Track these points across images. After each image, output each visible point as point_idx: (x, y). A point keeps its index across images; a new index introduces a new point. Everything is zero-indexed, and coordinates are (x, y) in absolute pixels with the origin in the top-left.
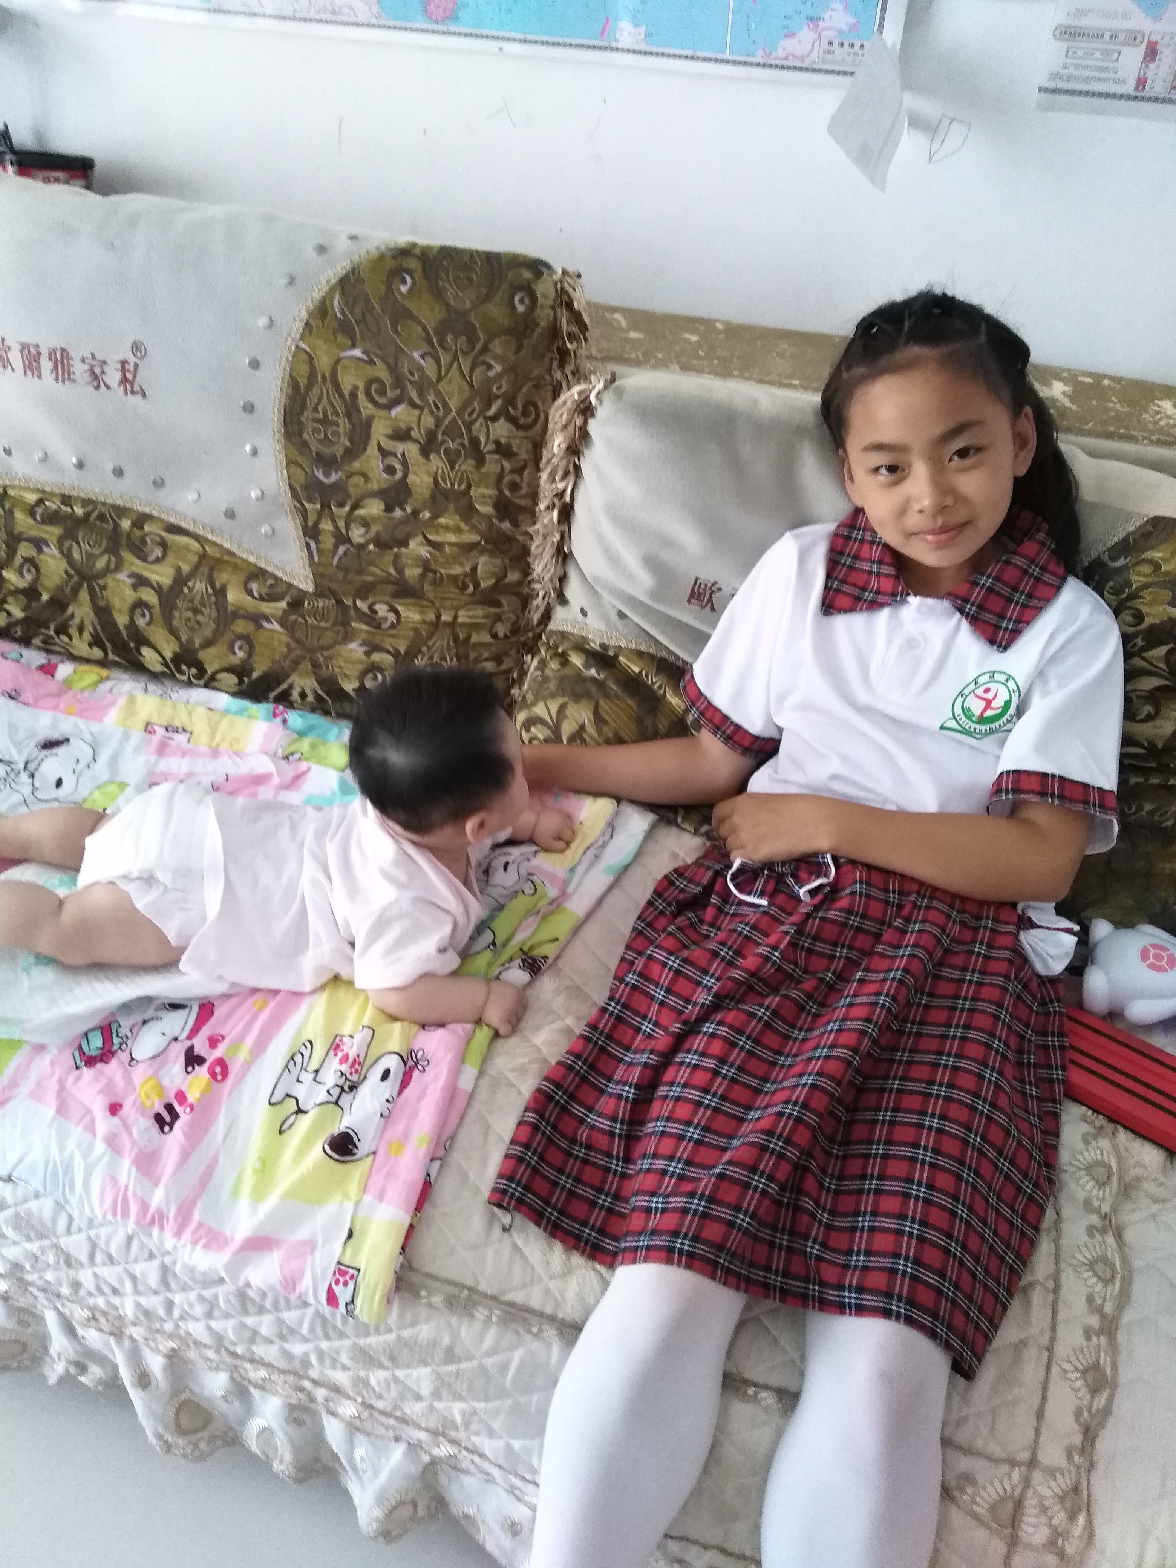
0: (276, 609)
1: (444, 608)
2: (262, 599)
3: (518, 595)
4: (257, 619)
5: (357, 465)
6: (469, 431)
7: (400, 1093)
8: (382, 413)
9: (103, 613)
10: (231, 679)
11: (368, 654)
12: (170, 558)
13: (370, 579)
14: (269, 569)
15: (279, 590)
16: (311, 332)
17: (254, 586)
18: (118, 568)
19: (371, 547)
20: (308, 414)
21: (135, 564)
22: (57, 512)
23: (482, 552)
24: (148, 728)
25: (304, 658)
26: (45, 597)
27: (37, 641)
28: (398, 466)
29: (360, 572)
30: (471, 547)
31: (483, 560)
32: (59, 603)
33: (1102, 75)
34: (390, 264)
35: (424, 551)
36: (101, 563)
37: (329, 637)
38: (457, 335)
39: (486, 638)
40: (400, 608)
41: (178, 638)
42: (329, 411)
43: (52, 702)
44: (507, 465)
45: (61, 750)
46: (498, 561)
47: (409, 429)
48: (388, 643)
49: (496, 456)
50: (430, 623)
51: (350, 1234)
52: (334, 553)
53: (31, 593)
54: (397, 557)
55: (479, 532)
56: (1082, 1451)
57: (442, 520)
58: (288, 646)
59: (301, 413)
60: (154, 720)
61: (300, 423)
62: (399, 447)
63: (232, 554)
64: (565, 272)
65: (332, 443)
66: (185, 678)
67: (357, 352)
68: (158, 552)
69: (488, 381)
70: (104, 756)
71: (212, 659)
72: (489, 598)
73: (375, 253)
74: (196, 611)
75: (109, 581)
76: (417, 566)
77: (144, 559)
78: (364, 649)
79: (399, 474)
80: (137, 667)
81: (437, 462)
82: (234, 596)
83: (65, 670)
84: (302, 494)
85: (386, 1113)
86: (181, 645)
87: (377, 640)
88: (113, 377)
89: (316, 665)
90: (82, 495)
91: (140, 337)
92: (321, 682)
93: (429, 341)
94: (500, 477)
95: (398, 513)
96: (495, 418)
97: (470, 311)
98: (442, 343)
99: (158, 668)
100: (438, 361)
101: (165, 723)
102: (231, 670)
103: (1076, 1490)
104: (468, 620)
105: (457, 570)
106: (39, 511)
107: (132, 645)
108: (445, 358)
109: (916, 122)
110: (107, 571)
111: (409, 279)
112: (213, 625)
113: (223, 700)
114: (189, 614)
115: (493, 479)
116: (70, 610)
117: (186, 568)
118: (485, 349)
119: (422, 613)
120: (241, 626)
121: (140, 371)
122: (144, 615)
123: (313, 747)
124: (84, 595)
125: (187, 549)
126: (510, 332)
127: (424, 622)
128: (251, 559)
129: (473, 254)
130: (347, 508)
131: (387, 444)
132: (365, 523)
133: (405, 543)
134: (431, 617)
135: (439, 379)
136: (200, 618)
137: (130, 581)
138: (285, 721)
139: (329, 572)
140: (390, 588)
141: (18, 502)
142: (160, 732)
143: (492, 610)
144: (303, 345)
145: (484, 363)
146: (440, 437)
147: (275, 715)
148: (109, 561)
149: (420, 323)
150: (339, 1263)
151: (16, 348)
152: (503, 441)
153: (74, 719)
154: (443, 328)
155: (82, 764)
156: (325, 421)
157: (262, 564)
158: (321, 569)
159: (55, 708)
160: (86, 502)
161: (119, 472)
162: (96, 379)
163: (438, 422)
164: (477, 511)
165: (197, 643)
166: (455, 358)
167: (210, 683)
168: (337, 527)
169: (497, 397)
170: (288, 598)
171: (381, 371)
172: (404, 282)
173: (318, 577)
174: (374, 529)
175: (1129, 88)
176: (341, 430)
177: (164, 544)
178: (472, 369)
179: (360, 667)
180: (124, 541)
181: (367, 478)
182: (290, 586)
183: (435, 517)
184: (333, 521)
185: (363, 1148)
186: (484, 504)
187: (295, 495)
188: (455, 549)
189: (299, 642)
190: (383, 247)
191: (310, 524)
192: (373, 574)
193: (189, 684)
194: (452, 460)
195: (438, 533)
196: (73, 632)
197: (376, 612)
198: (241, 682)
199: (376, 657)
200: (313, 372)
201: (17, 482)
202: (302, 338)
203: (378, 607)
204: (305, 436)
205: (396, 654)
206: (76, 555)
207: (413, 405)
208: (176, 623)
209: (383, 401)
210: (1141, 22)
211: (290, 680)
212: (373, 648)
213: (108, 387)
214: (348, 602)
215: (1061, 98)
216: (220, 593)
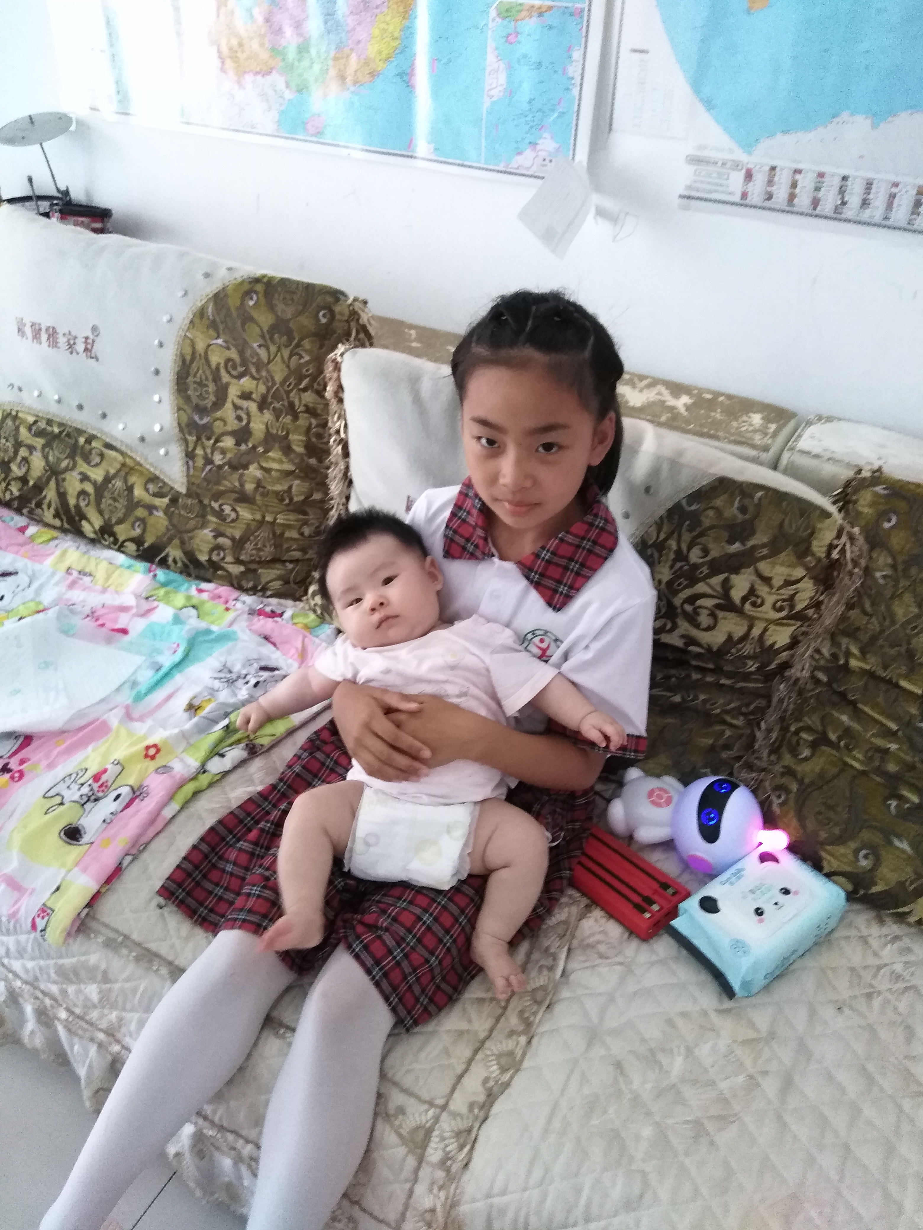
0: (162, 502)
1: (268, 511)
2: (155, 495)
3: (322, 509)
4: (151, 508)
5: (219, 414)
6: (288, 397)
7: (122, 811)
8: (234, 381)
9: (62, 496)
10: (131, 547)
11: (215, 537)
12: (104, 464)
13: (222, 488)
14: (162, 477)
15: (165, 490)
16: (193, 327)
17: (151, 487)
18: (72, 469)
19: (226, 467)
20: (190, 379)
21: (83, 467)
22: (44, 429)
23: (298, 477)
24: (68, 571)
25: (175, 536)
26: (31, 483)
27: (25, 511)
28: (244, 417)
29: (218, 483)
30: (289, 473)
31: (297, 482)
32: (39, 488)
33: (718, 188)
34: (246, 287)
35: (259, 474)
36: (64, 464)
37: (192, 523)
38: (281, 335)
39: (294, 534)
40: (238, 509)
41: (103, 516)
42: (204, 378)
43: (16, 548)
44: (314, 422)
45: (9, 579)
46: (306, 484)
47: (251, 393)
48: (229, 531)
49: (306, 415)
50: (257, 521)
51: (58, 889)
52: (203, 470)
53: (24, 480)
54: (242, 475)
55: (294, 464)
56: (482, 1107)
57: (270, 454)
58: (167, 528)
59: (187, 378)
60: (73, 567)
61: (185, 383)
62: (245, 404)
63: (140, 465)
64: (355, 300)
65: (205, 399)
66: (106, 543)
67: (220, 341)
68: (97, 459)
69: (300, 366)
70: (34, 586)
71: (122, 531)
72: (300, 508)
73: (240, 280)
74: (115, 500)
75: (67, 476)
76: (253, 483)
77: (88, 463)
78: (213, 534)
79: (244, 422)
80: (79, 533)
81: (268, 416)
82: (138, 492)
83: (32, 530)
84: (186, 430)
85: (108, 821)
86: (105, 521)
87: (222, 529)
88: (80, 347)
89: (183, 543)
90: (58, 420)
91: (96, 322)
92: (186, 553)
93: (263, 336)
94: (309, 429)
95: (243, 447)
96: (305, 390)
97: (290, 320)
98: (272, 338)
99: (92, 536)
100: (268, 349)
101: (79, 569)
102: (132, 540)
103: (469, 1131)
104: (282, 521)
105: (278, 488)
106: (34, 428)
107: (77, 518)
108: (273, 349)
109: (600, 213)
110: (67, 469)
111: (255, 297)
112: (123, 511)
113: (121, 558)
114: (111, 501)
115: (304, 429)
116: (44, 493)
117: (112, 471)
118: (298, 345)
119: (252, 514)
120: (140, 512)
121: (95, 344)
122: (84, 500)
123: (167, 593)
124: (52, 484)
125: (115, 459)
126: (315, 335)
127: (254, 520)
128: (152, 469)
129: (298, 283)
130: (212, 441)
131: (239, 402)
132: (223, 452)
133: (246, 467)
134: (258, 517)
135: (269, 362)
136: (117, 504)
137: (79, 477)
138: (155, 576)
139: (197, 481)
140: (235, 496)
141: (23, 421)
142: (75, 574)
143: (301, 517)
144: (188, 334)
145: (297, 354)
146: (269, 400)
147: (150, 571)
148: (69, 464)
149: (259, 326)
150: (44, 904)
151: (29, 325)
152: (311, 405)
153: (26, 561)
154: (273, 329)
155: (20, 588)
156: (201, 384)
157: (157, 473)
158: (193, 480)
159: (17, 553)
160: (60, 425)
161: (80, 407)
162: (71, 347)
163: (269, 389)
164: (293, 451)
165: (114, 520)
166: (279, 349)
167: (120, 549)
168: (206, 453)
169: (306, 377)
170: (169, 497)
171: (233, 354)
172: (252, 299)
173: (190, 484)
174: (229, 456)
175: (737, 198)
176: (210, 390)
177: (102, 455)
178: (291, 356)
179: (211, 546)
180: (79, 451)
181: (225, 423)
182: (172, 488)
183: (266, 451)
184: (204, 448)
185: (86, 839)
186: (299, 446)
187: (181, 430)
188: (278, 474)
189: (174, 526)
190: (245, 277)
191: (190, 449)
192: (226, 486)
193: (109, 547)
194: (277, 414)
195: (267, 461)
196: (45, 506)
197: (223, 510)
198: (138, 550)
199: (221, 540)
200: (194, 353)
201: (23, 409)
202: (188, 329)
203: (224, 507)
204: (189, 392)
205: (233, 539)
206: (51, 458)
207: (254, 378)
208: (103, 506)
209: (234, 373)
210: (740, 156)
211: (167, 550)
212: (219, 534)
213: (78, 353)
214: (206, 502)
215: (693, 203)
216: (130, 489)
